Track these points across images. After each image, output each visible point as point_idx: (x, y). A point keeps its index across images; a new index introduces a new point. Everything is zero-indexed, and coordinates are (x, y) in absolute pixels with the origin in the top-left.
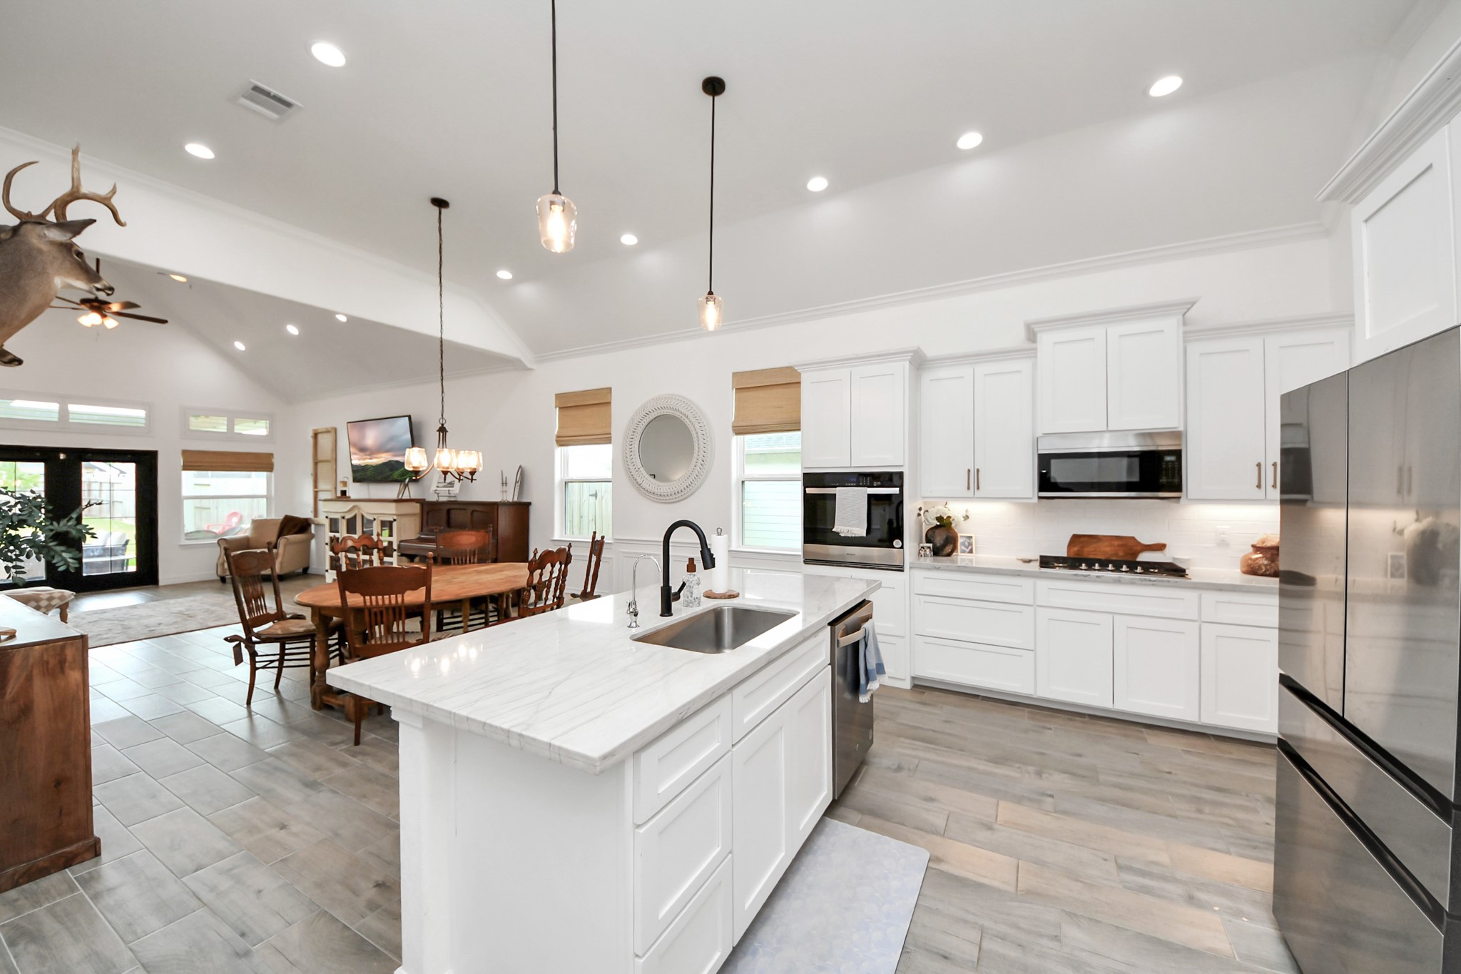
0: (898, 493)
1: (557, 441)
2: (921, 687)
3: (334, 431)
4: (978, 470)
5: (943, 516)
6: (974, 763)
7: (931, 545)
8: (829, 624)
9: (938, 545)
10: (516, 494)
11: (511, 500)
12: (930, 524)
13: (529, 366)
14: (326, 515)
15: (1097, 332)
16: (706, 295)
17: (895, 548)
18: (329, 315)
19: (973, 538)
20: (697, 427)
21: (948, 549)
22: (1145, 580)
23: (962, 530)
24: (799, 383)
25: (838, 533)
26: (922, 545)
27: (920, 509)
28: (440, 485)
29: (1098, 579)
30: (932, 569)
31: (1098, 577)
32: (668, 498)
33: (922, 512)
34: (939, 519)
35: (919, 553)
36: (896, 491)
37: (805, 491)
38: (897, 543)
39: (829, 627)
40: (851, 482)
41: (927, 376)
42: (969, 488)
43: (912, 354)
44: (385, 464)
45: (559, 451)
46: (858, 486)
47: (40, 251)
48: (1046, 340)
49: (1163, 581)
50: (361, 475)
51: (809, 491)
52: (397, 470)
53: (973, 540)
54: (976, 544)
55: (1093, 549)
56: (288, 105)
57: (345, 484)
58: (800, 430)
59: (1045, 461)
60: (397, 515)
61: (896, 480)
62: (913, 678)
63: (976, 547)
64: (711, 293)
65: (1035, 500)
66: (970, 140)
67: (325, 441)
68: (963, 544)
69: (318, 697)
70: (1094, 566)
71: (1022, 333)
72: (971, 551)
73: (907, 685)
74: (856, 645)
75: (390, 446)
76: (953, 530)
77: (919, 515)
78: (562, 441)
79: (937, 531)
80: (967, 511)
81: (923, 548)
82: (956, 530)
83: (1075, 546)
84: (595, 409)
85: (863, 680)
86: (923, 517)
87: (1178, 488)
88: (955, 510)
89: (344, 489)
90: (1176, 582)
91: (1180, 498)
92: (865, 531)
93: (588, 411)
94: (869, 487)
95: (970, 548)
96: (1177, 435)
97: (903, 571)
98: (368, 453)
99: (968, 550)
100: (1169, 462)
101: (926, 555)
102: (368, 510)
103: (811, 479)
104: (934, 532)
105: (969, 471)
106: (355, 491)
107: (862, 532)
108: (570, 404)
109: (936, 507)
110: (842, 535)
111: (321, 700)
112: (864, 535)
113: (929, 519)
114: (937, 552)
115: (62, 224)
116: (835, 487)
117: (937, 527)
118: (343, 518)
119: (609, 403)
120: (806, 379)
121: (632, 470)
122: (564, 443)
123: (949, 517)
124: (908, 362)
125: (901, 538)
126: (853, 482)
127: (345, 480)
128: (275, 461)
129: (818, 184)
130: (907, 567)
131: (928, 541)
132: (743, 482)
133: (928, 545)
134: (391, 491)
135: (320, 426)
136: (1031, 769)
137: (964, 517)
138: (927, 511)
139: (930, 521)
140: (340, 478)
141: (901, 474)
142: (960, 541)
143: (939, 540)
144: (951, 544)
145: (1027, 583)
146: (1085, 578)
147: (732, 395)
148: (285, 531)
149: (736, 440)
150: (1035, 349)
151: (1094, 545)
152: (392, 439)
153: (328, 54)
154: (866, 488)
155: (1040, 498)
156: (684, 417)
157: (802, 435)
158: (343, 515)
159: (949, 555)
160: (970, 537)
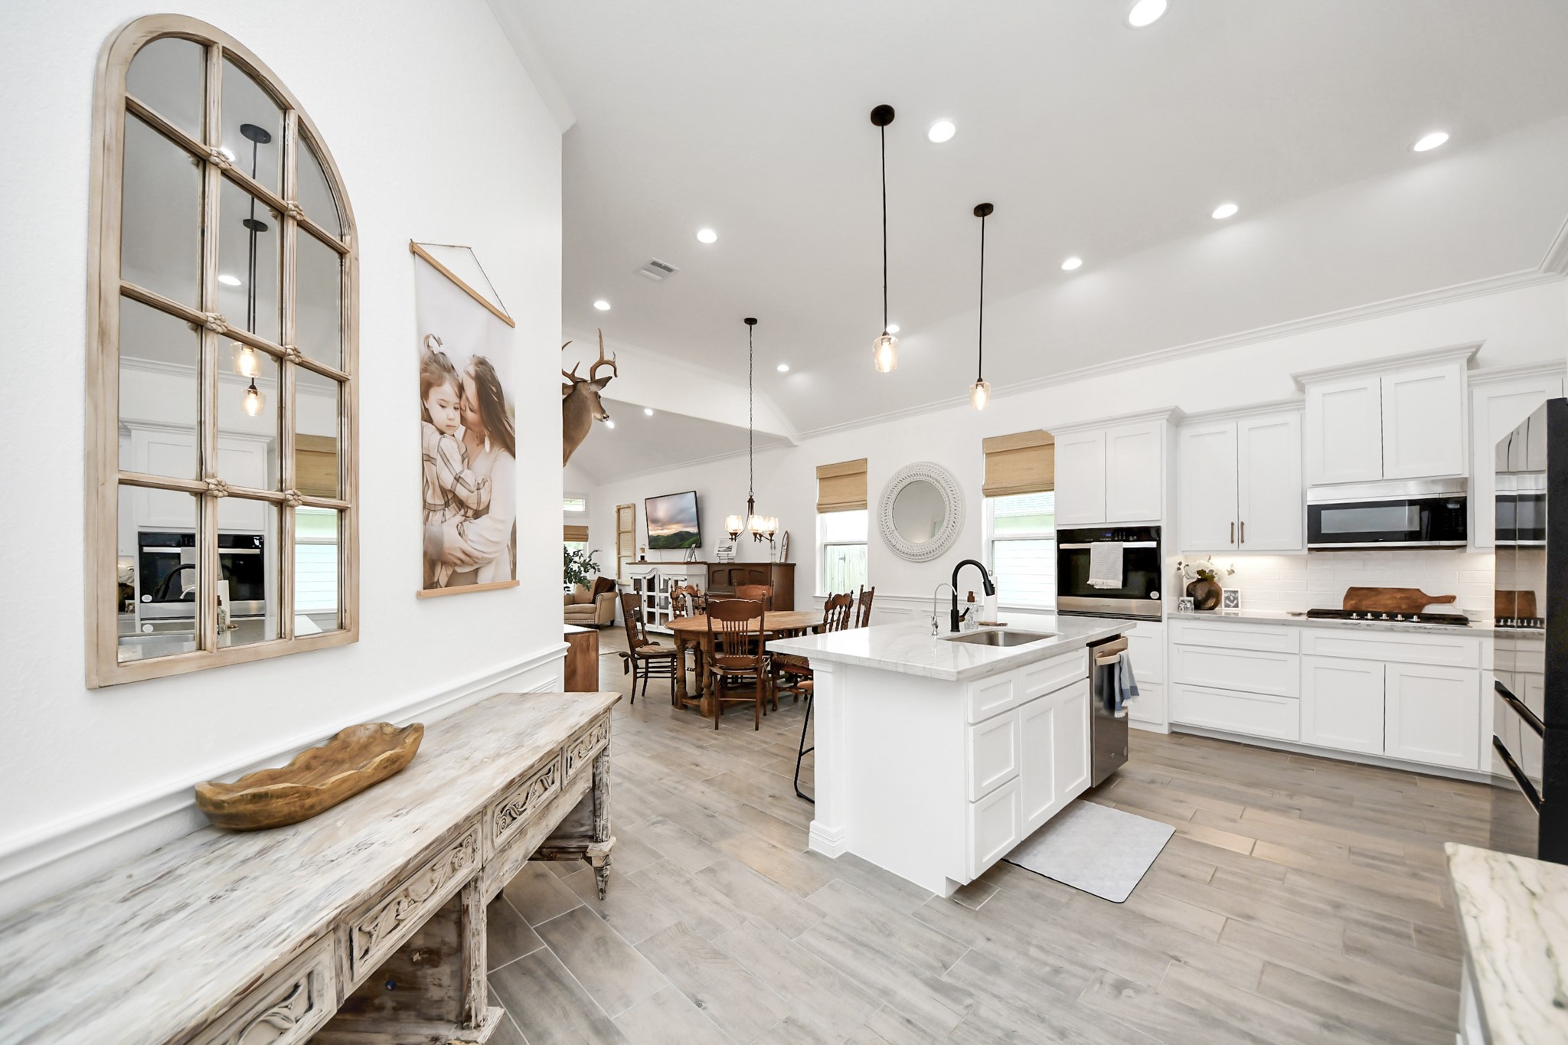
0: (1155, 546)
1: (818, 509)
2: (1179, 735)
3: (633, 507)
4: (1242, 524)
5: (1205, 570)
6: (1226, 785)
7: (1192, 599)
8: (1088, 645)
9: (1200, 598)
10: (784, 556)
11: (778, 562)
12: (1193, 578)
13: (795, 443)
14: (631, 576)
15: (1371, 382)
16: (976, 383)
17: (1151, 599)
18: (638, 409)
19: (1239, 592)
20: (949, 491)
21: (1211, 603)
22: (1420, 627)
23: (1226, 585)
24: (1053, 444)
25: (1093, 586)
26: (1181, 598)
27: (1180, 564)
28: (721, 549)
29: (1369, 628)
30: (1192, 619)
31: (1368, 625)
32: (923, 557)
33: (1182, 567)
34: (1199, 572)
35: (1179, 607)
36: (1153, 544)
37: (1058, 547)
38: (1154, 594)
39: (1088, 648)
40: (1105, 537)
41: (1186, 433)
42: (1232, 542)
43: (1169, 413)
44: (676, 535)
45: (819, 517)
46: (1113, 540)
47: (586, 397)
48: (1315, 392)
49: (1440, 629)
50: (656, 543)
51: (1063, 546)
52: (688, 540)
53: (1239, 595)
54: (1242, 599)
55: (1372, 603)
56: (669, 270)
57: (643, 550)
58: (1053, 490)
59: (1315, 513)
60: (688, 575)
61: (1153, 534)
62: (1171, 725)
63: (1242, 602)
64: (980, 380)
65: (1306, 552)
66: (1225, 210)
67: (626, 515)
68: (1228, 598)
69: (679, 700)
70: (1367, 615)
71: (1292, 386)
72: (1237, 606)
73: (1165, 730)
74: (1111, 667)
75: (680, 517)
76: (1215, 583)
77: (1179, 569)
78: (823, 508)
79: (1199, 586)
80: (1232, 565)
81: (1183, 601)
82: (1220, 585)
83: (1352, 599)
84: (851, 479)
85: (1118, 698)
86: (1183, 571)
87: (1463, 536)
88: (1218, 565)
89: (643, 554)
90: (1454, 630)
91: (1465, 546)
92: (1121, 583)
93: (845, 481)
94: (1124, 541)
95: (1235, 602)
96: (1464, 482)
97: (1161, 621)
98: (659, 524)
99: (1233, 605)
100: (1451, 509)
101: (1186, 608)
102: (664, 573)
103: (1064, 536)
104: (1195, 586)
105: (1233, 524)
106: (651, 555)
107: (1117, 583)
108: (829, 475)
109: (1198, 562)
110: (1096, 587)
111: (681, 702)
112: (1120, 587)
113: (1189, 573)
114: (1198, 606)
115: (594, 381)
116: (1090, 542)
117: (1199, 581)
118: (645, 578)
119: (865, 473)
120: (1059, 442)
121: (888, 534)
122: (825, 510)
123: (1212, 571)
124: (1165, 421)
125: (1159, 590)
126: (1108, 537)
127: (644, 547)
128: (590, 532)
129: (1072, 264)
130: (1164, 618)
131: (1189, 594)
132: (993, 541)
133: (1189, 598)
134: (680, 555)
135: (622, 503)
136: (1284, 792)
137: (1228, 571)
138: (1188, 565)
139: (1191, 574)
140: (639, 546)
141: (1158, 530)
142: (1224, 595)
143: (1201, 593)
144: (1213, 597)
145: (1294, 631)
146: (1355, 627)
147: (982, 460)
148: (599, 590)
149: (987, 502)
150: (1304, 401)
151: (1374, 598)
152: (682, 511)
153: (707, 236)
154: (1122, 542)
155: (1310, 549)
156: (935, 482)
157: (1055, 496)
158: (644, 576)
159: (1212, 608)
160: (1236, 592)
